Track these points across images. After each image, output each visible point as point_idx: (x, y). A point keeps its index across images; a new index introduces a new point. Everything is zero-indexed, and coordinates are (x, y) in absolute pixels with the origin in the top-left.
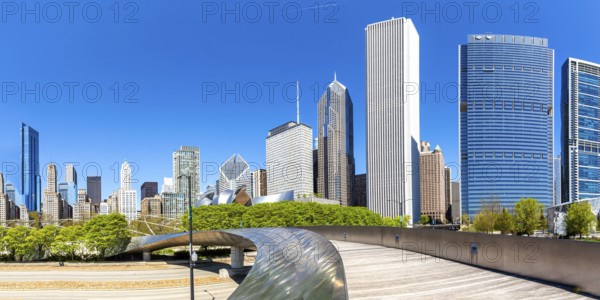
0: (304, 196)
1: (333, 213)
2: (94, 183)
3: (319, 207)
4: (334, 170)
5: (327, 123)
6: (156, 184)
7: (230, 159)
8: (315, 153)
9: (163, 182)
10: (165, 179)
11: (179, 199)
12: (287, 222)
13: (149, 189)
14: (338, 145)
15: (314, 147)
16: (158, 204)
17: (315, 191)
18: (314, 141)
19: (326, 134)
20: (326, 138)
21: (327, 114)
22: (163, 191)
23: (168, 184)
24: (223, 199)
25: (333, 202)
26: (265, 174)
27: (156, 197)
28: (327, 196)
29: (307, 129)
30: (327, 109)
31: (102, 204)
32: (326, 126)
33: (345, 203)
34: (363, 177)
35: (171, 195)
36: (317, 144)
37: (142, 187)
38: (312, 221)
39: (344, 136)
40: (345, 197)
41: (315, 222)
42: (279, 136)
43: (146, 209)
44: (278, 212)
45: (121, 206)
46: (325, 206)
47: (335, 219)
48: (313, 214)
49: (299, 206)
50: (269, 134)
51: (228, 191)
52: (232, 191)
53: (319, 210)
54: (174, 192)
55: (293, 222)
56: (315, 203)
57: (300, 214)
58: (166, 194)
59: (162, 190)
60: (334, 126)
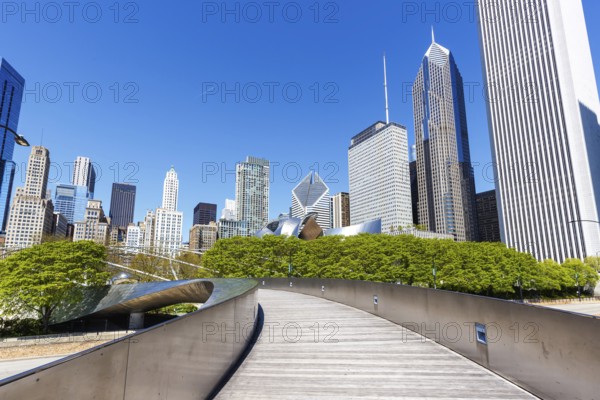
0: (400, 228)
1: (442, 252)
2: (124, 195)
3: (418, 242)
4: (441, 188)
5: (427, 117)
6: (214, 207)
7: (305, 179)
8: (413, 166)
9: (224, 205)
10: (227, 200)
11: (241, 229)
12: (365, 266)
13: (205, 213)
14: (445, 150)
15: (411, 157)
16: (213, 234)
17: (416, 221)
18: (411, 150)
19: (426, 135)
20: (426, 142)
21: (425, 103)
22: (223, 217)
23: (229, 208)
24: (288, 230)
25: (442, 237)
26: (348, 200)
27: (212, 225)
28: (433, 229)
29: (400, 130)
30: (425, 94)
31: (130, 228)
32: (425, 122)
33: (462, 238)
34: (491, 197)
35: (231, 222)
36: (414, 154)
37: (196, 210)
38: (407, 266)
39: (453, 133)
40: (461, 229)
41: (412, 267)
42: (364, 145)
43: (196, 241)
44: (352, 249)
45: (158, 234)
46: (427, 242)
47: (445, 262)
48: (407, 254)
49: (386, 241)
50: (352, 142)
51: (296, 220)
52: (299, 220)
53: (418, 248)
54: (235, 219)
55: (374, 266)
56: (412, 237)
57: (386, 253)
58: (224, 221)
59: (221, 215)
60: (438, 121)
